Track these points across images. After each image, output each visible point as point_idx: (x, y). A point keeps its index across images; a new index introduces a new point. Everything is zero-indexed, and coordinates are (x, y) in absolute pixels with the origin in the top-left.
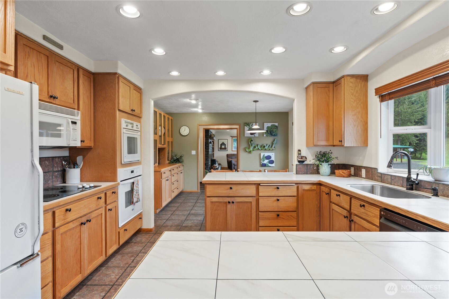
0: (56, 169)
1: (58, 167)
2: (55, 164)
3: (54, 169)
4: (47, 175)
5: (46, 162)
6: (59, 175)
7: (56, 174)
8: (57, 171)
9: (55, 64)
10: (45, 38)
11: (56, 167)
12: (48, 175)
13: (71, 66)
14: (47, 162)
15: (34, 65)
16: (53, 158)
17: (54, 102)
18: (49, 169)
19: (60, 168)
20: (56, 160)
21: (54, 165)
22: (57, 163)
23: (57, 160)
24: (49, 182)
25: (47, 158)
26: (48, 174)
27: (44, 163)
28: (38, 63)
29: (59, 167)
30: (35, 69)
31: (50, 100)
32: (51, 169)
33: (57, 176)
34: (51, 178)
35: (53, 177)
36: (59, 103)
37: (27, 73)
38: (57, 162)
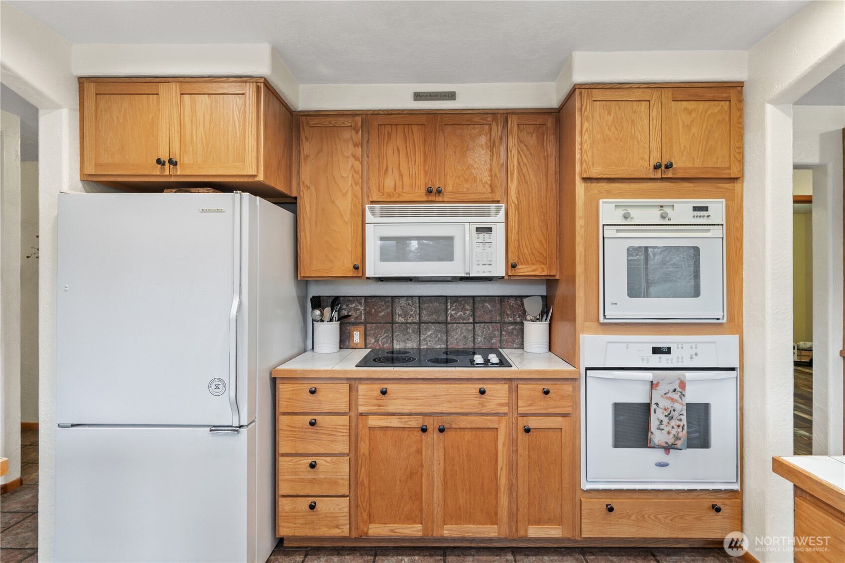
0: (511, 319)
1: (514, 316)
2: (506, 309)
3: (504, 318)
4: (488, 327)
5: (487, 304)
6: (518, 332)
7: (511, 327)
8: (511, 323)
9: (441, 132)
10: (418, 96)
11: (510, 315)
12: (491, 328)
13: (481, 121)
14: (489, 304)
15: (398, 150)
16: (502, 298)
17: (441, 199)
18: (492, 318)
19: (519, 317)
20: (510, 301)
21: (505, 312)
22: (511, 308)
23: (512, 302)
24: (492, 341)
25: (489, 297)
26: (490, 326)
27: (483, 307)
28: (406, 143)
29: (517, 316)
30: (401, 156)
31: (428, 197)
32: (498, 318)
33: (512, 333)
34: (497, 333)
35: (503, 333)
36: (451, 198)
37: (387, 166)
38: (513, 306)
